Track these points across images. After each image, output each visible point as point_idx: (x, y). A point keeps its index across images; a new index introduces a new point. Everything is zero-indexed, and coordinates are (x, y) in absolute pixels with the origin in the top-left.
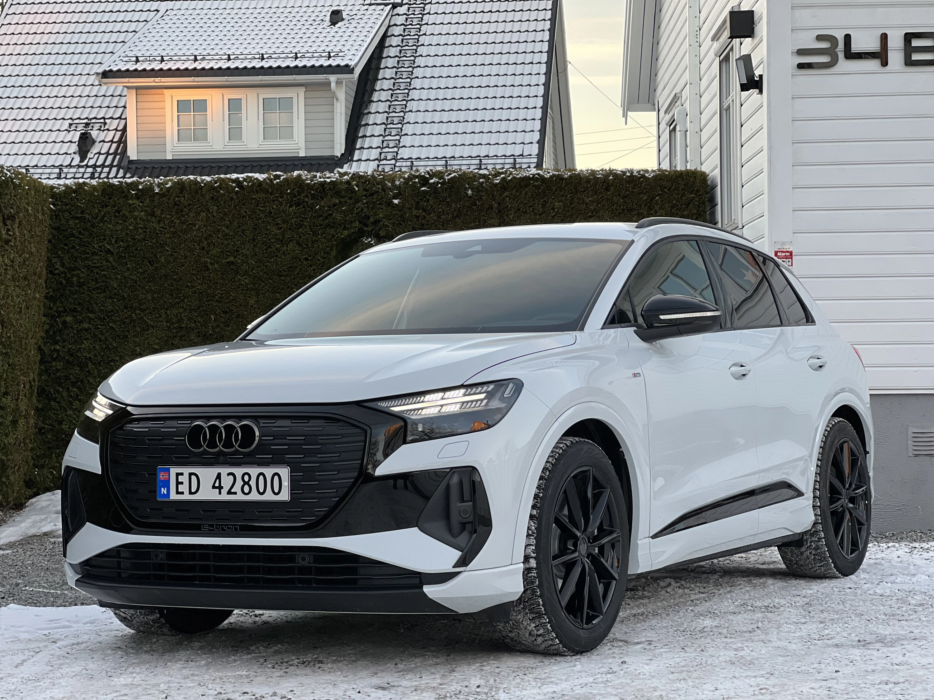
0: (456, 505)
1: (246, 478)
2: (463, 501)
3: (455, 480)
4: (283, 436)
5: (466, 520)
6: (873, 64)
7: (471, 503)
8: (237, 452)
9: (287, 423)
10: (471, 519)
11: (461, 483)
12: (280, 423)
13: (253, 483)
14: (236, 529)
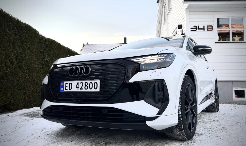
0: (157, 93)
1: (86, 84)
2: (159, 91)
3: (156, 84)
4: (98, 70)
5: (160, 98)
6: (203, 30)
7: (162, 92)
8: (84, 76)
9: (100, 66)
10: (162, 97)
11: (158, 85)
12: (98, 66)
13: (88, 86)
14: (82, 101)
